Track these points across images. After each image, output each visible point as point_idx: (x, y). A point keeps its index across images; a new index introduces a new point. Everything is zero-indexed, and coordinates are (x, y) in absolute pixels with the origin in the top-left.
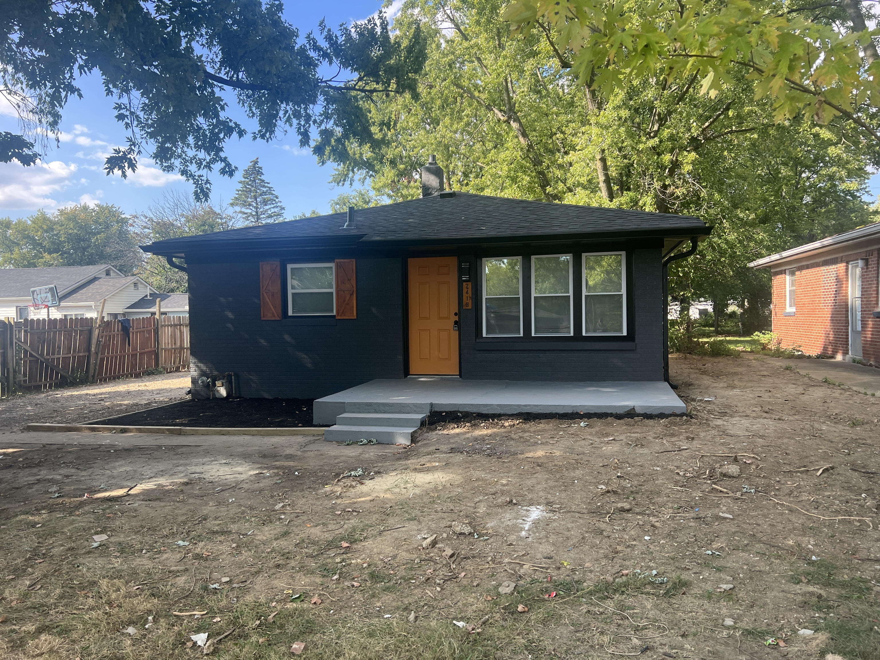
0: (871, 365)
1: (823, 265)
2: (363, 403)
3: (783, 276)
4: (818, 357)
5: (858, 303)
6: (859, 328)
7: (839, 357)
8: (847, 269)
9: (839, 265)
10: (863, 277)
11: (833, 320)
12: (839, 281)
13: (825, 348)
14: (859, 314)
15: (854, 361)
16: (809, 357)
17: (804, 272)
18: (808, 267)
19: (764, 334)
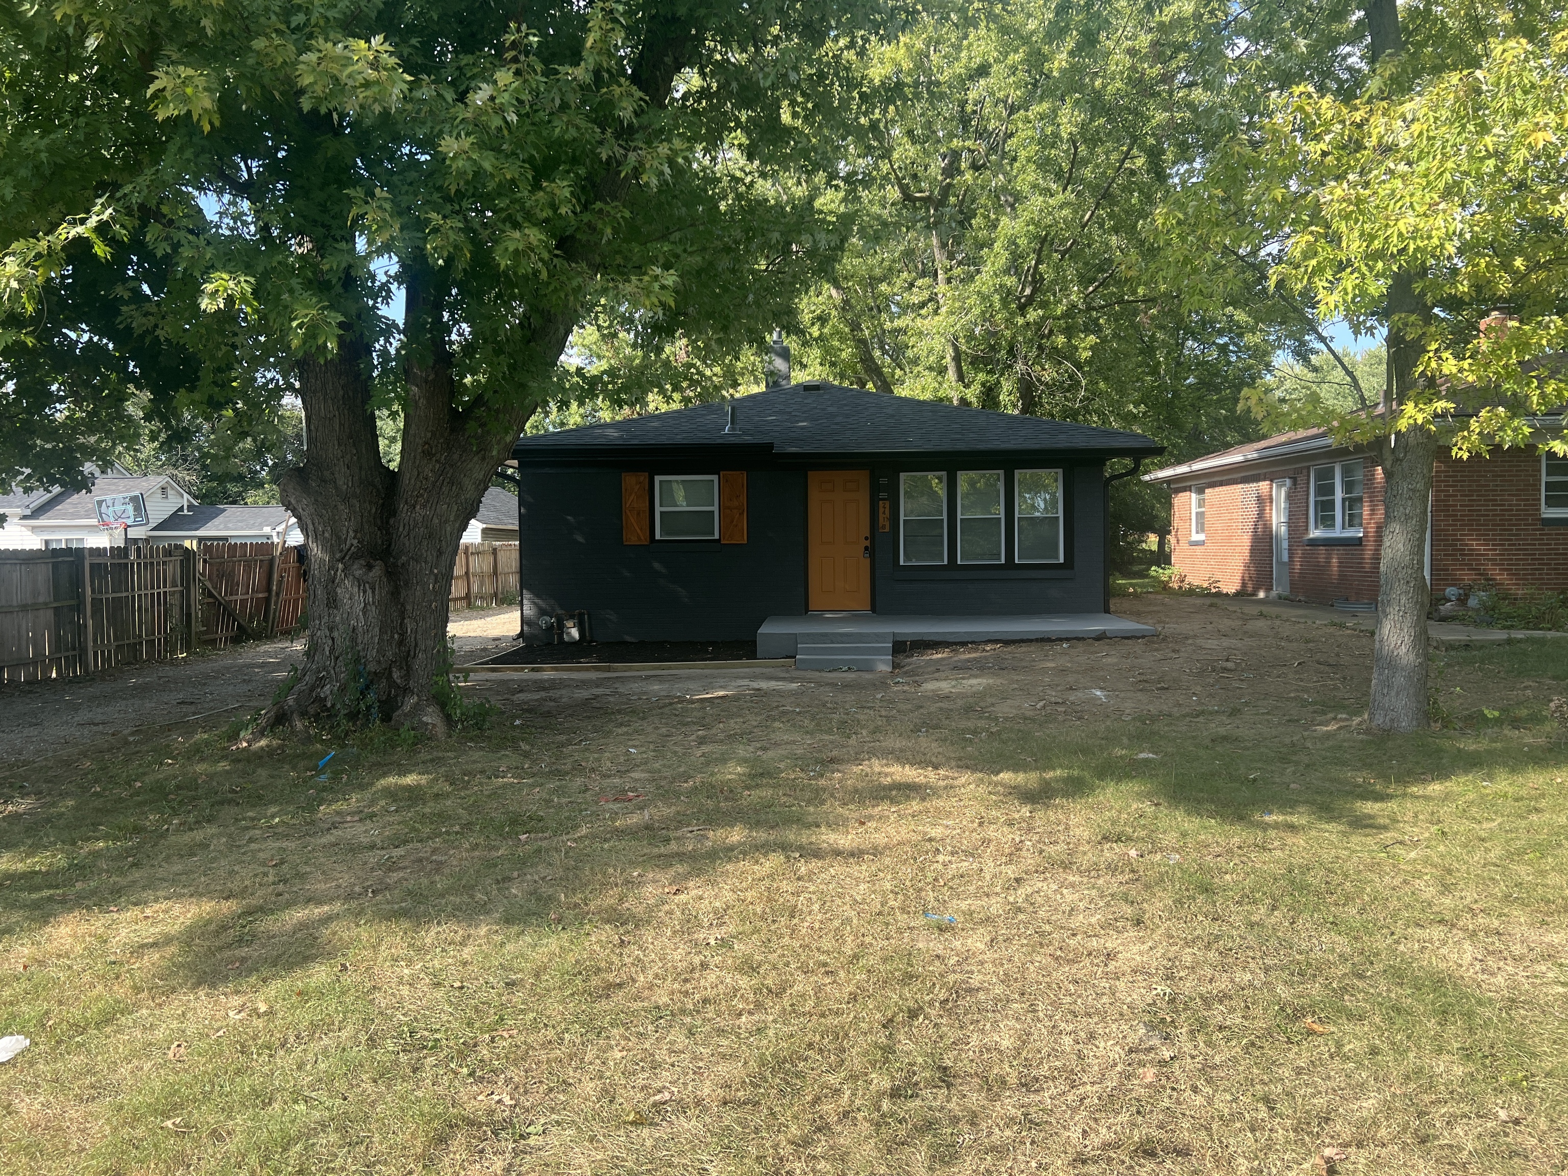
0: (1300, 601)
1: (1241, 483)
2: (817, 634)
3: (1188, 493)
4: (1238, 594)
5: (1283, 529)
6: (1285, 558)
7: (1261, 595)
8: (1271, 488)
9: (1261, 484)
10: (1289, 497)
11: (1253, 550)
12: (1260, 500)
13: (1244, 585)
14: (1285, 545)
15: (1280, 598)
16: (1227, 595)
17: (1217, 489)
18: (1221, 484)
19: (1164, 569)
